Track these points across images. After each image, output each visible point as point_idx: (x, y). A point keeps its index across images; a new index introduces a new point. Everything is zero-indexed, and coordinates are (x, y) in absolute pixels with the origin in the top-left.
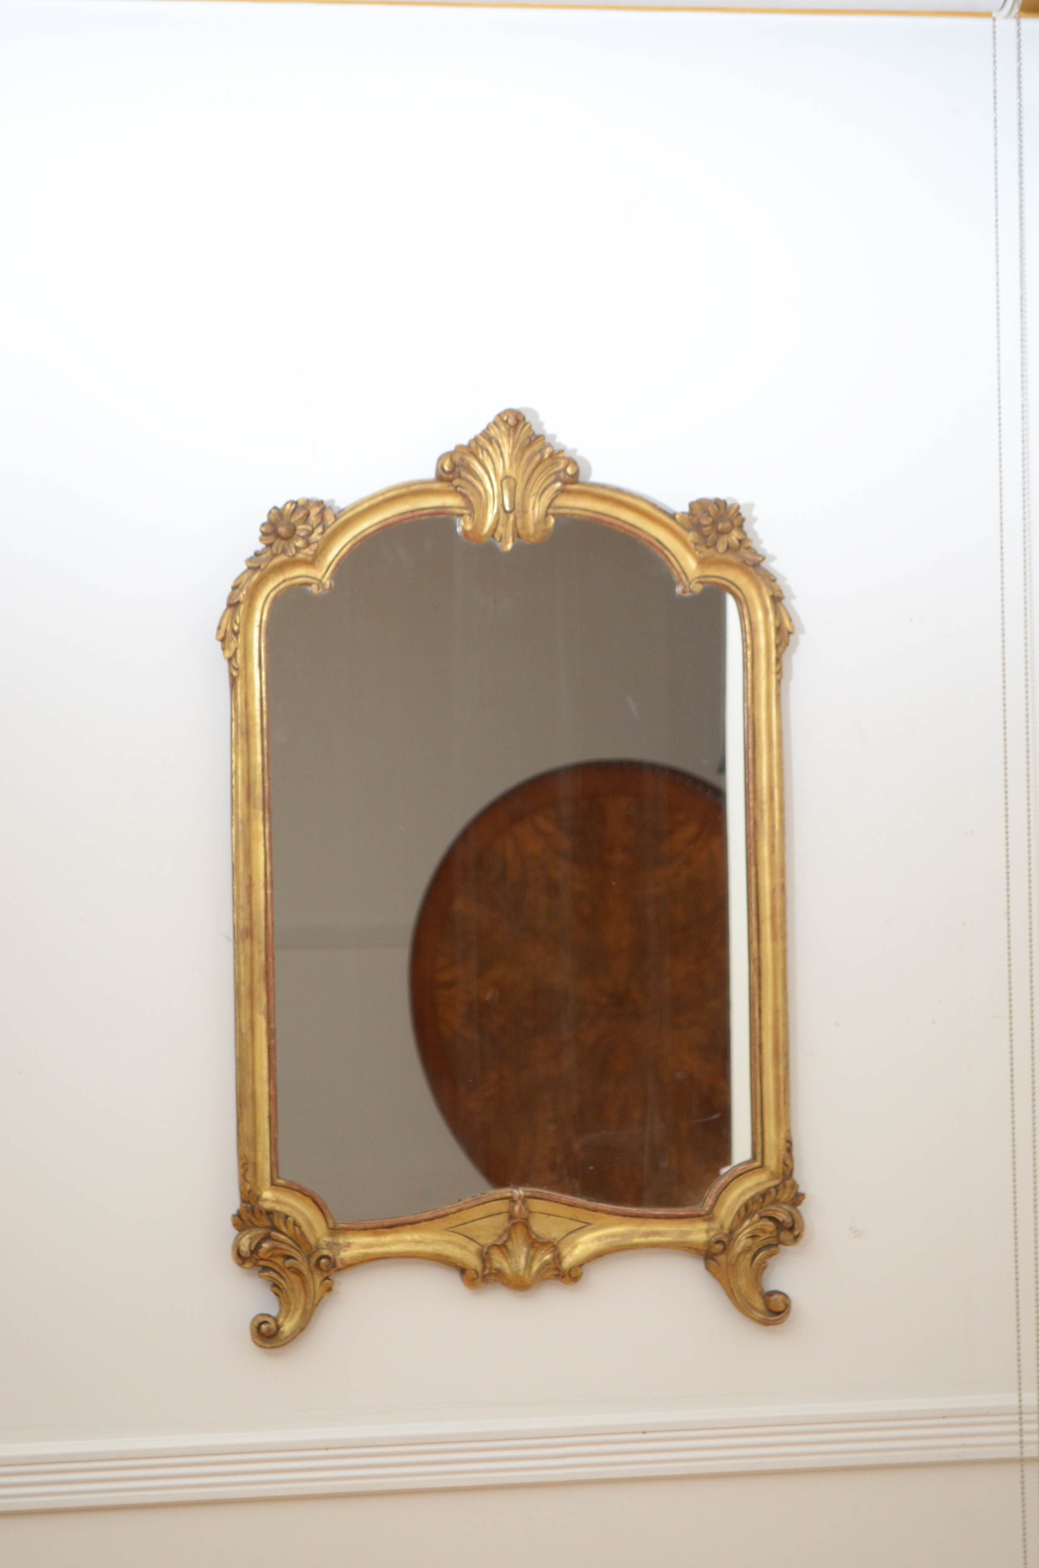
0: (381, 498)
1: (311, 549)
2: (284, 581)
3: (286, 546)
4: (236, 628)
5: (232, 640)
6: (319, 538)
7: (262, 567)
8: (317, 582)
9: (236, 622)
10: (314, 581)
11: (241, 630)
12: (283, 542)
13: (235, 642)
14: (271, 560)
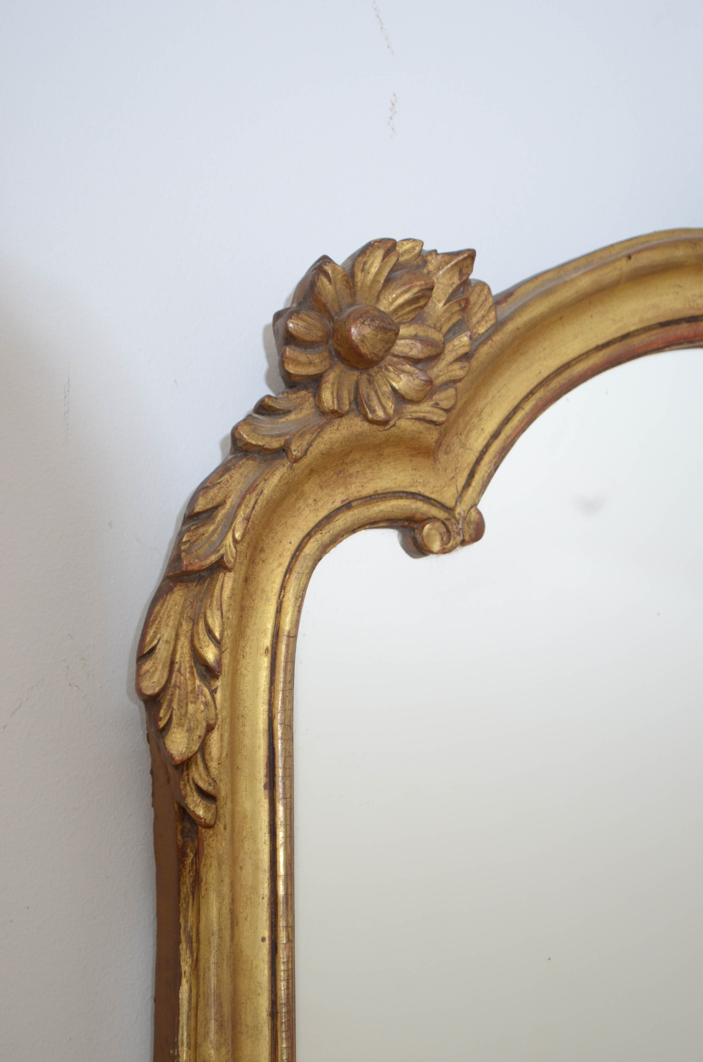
0: (625, 266)
1: (436, 405)
2: (347, 506)
3: (364, 389)
4: (210, 654)
5: (196, 694)
6: (457, 371)
7: (296, 449)
8: (442, 515)
9: (210, 632)
10: (435, 512)
11: (226, 661)
12: (354, 375)
13: (206, 704)
14: (321, 428)
